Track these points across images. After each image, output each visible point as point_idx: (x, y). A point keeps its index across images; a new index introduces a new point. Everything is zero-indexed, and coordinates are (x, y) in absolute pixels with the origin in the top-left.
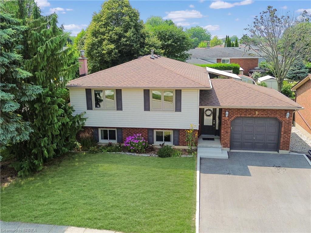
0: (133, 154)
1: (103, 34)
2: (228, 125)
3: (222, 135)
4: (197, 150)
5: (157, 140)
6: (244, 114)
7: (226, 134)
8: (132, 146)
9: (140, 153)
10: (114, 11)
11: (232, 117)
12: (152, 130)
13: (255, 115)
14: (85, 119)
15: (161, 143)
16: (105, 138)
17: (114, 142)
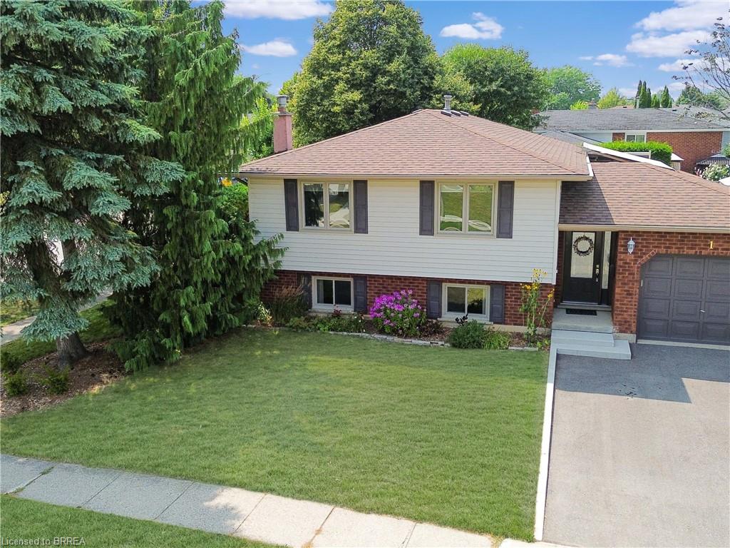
0: (390, 338)
1: (336, 67)
2: (634, 274)
3: (618, 300)
4: (549, 337)
5: (449, 310)
6: (677, 248)
7: (626, 298)
8: (388, 318)
9: (405, 338)
10: (363, 12)
11: (644, 254)
12: (439, 282)
13: (707, 249)
14: (281, 252)
15: (460, 316)
16: (328, 300)
17: (348, 310)
